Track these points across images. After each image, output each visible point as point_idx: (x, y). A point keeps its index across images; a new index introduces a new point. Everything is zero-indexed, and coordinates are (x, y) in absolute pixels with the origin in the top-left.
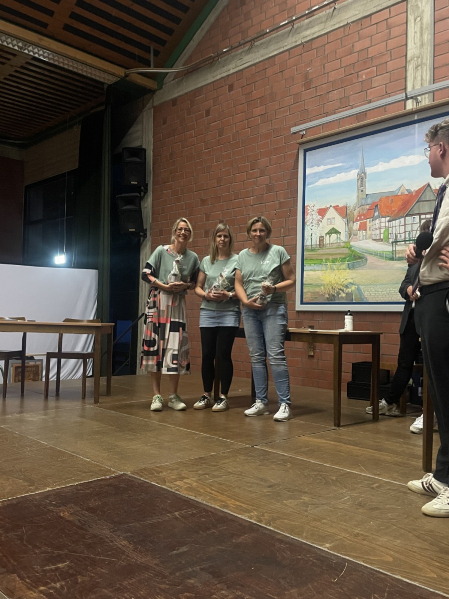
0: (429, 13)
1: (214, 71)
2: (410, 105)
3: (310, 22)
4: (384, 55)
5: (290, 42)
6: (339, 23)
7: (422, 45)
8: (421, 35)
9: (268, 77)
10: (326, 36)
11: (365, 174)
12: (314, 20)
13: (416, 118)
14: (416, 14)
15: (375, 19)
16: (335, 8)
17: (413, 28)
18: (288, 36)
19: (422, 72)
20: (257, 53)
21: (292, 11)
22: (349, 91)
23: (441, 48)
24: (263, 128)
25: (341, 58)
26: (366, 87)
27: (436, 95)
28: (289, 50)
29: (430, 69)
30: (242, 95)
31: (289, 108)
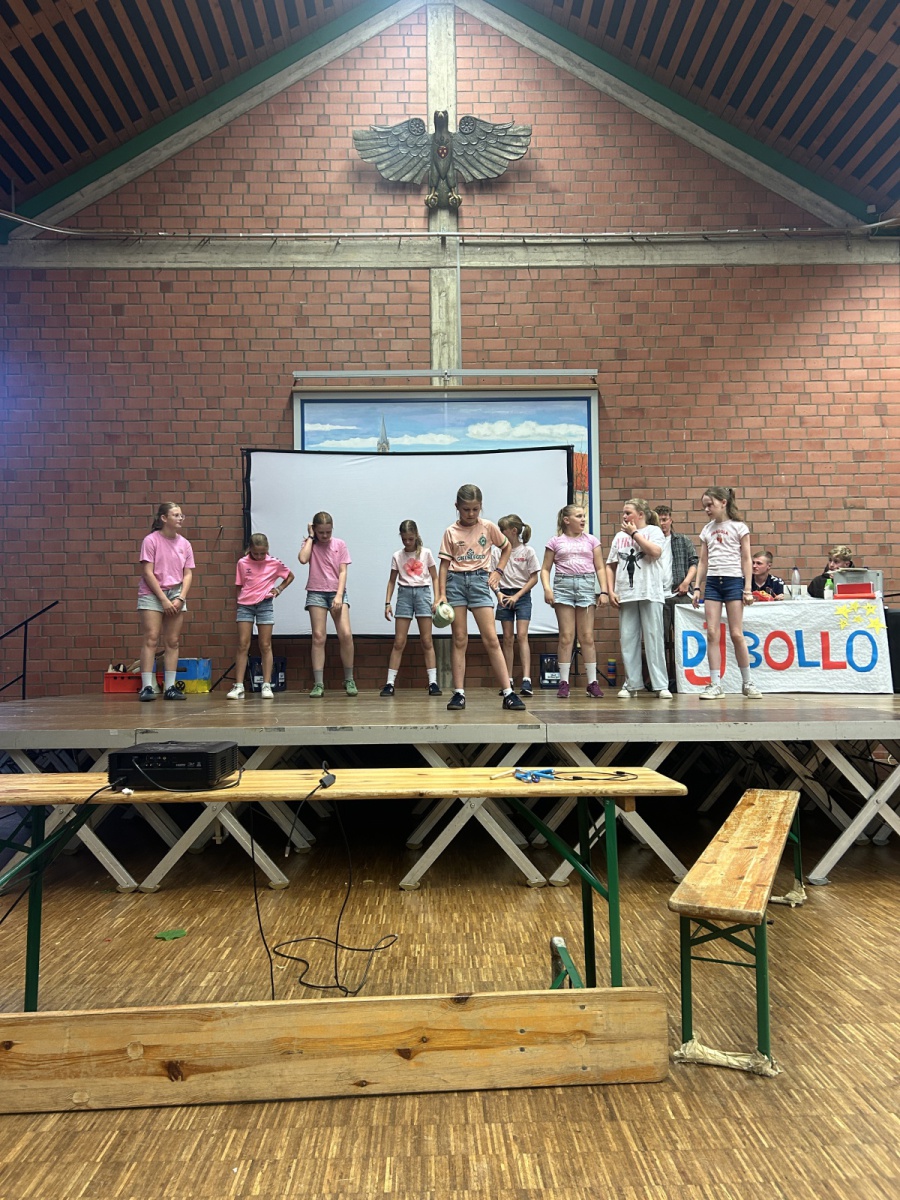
0: (455, 291)
2: (437, 383)
3: (303, 246)
4: (404, 319)
5: (272, 260)
6: (346, 262)
7: (448, 323)
8: (447, 312)
10: (327, 271)
11: (387, 444)
12: (309, 246)
13: (446, 396)
14: (441, 288)
15: (392, 275)
16: (338, 243)
17: (437, 301)
18: (269, 251)
19: (449, 350)
20: (215, 256)
21: (273, 222)
22: (361, 345)
23: (468, 332)
24: (229, 358)
25: (349, 305)
26: (384, 347)
27: (465, 380)
28: (270, 269)
29: (458, 350)
30: (188, 303)
31: (273, 343)
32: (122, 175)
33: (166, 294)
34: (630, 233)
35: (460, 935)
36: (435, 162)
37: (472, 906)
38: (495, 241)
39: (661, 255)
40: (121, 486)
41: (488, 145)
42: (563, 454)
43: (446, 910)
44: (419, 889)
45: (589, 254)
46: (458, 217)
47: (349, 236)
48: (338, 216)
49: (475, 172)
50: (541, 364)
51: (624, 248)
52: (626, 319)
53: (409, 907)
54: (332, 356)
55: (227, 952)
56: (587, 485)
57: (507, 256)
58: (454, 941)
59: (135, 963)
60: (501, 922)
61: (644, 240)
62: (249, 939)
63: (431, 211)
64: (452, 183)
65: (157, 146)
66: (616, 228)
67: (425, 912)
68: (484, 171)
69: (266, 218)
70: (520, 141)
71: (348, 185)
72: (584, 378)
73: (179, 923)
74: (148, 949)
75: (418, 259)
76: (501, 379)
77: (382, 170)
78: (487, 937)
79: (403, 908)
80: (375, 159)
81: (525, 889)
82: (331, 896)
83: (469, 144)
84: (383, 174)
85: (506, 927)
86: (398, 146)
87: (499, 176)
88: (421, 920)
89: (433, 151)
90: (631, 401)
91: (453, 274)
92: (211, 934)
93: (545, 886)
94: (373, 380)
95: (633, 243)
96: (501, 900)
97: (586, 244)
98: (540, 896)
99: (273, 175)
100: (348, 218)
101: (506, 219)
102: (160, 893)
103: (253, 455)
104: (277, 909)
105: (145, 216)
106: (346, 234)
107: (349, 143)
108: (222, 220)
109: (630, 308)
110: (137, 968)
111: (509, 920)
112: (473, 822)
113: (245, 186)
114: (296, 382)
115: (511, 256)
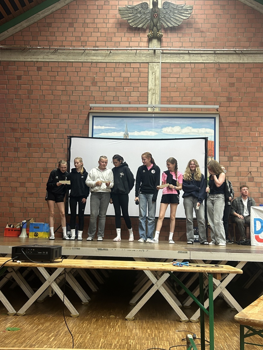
0: (159, 72)
1: (26, 55)
2: (150, 110)
3: (96, 53)
4: (137, 83)
5: (83, 58)
7: (155, 85)
8: (155, 81)
9: (68, 72)
10: (105, 63)
11: (128, 135)
12: (99, 53)
13: (153, 115)
14: (153, 71)
15: (133, 65)
16: (111, 52)
17: (151, 76)
18: (82, 55)
19: (155, 97)
20: (60, 56)
21: (84, 43)
22: (118, 94)
23: (164, 89)
24: (64, 98)
25: (114, 77)
26: (128, 95)
27: (161, 108)
28: (82, 62)
29: (159, 96)
30: (48, 76)
31: (82, 92)
32: (24, 24)
33: (39, 72)
34: (234, 49)
35: (150, 338)
36: (152, 20)
37: (156, 328)
38: (176, 52)
39: (247, 58)
40: (16, 150)
41: (174, 13)
42: (204, 141)
43: (144, 329)
44: (134, 320)
45: (216, 57)
46: (161, 42)
47: (115, 49)
48: (111, 41)
49: (169, 24)
50: (194, 103)
51: (232, 55)
52: (232, 85)
53: (129, 326)
54: (106, 98)
55: (53, 338)
56: (213, 154)
57: (181, 58)
58: (147, 339)
59: (15, 340)
60: (168, 334)
61: (240, 52)
62: (62, 334)
63: (150, 40)
64: (159, 28)
65: (39, 13)
66: (227, 47)
67: (136, 329)
68: (172, 23)
69: (81, 42)
70: (188, 11)
71: (116, 28)
72: (213, 109)
73: (33, 327)
74: (20, 336)
75: (144, 59)
76: (177, 109)
77: (130, 23)
78: (161, 339)
79: (126, 327)
80: (127, 18)
81: (179, 323)
82: (96, 321)
83: (167, 12)
84: (130, 24)
85: (170, 336)
86: (137, 13)
87: (179, 25)
88: (134, 332)
89: (151, 15)
90: (233, 119)
91: (158, 65)
92: (46, 332)
93: (188, 322)
94: (123, 108)
95: (235, 53)
96: (168, 326)
97: (215, 53)
98: (185, 326)
99: (85, 25)
100: (115, 42)
101: (181, 43)
102: (25, 316)
103: (72, 138)
104: (74, 324)
105: (32, 40)
106: (114, 49)
107: (117, 12)
108: (63, 42)
109: (234, 80)
110: (16, 342)
111: (171, 333)
112: (158, 292)
113: (73, 29)
114: (91, 108)
115: (183, 58)
